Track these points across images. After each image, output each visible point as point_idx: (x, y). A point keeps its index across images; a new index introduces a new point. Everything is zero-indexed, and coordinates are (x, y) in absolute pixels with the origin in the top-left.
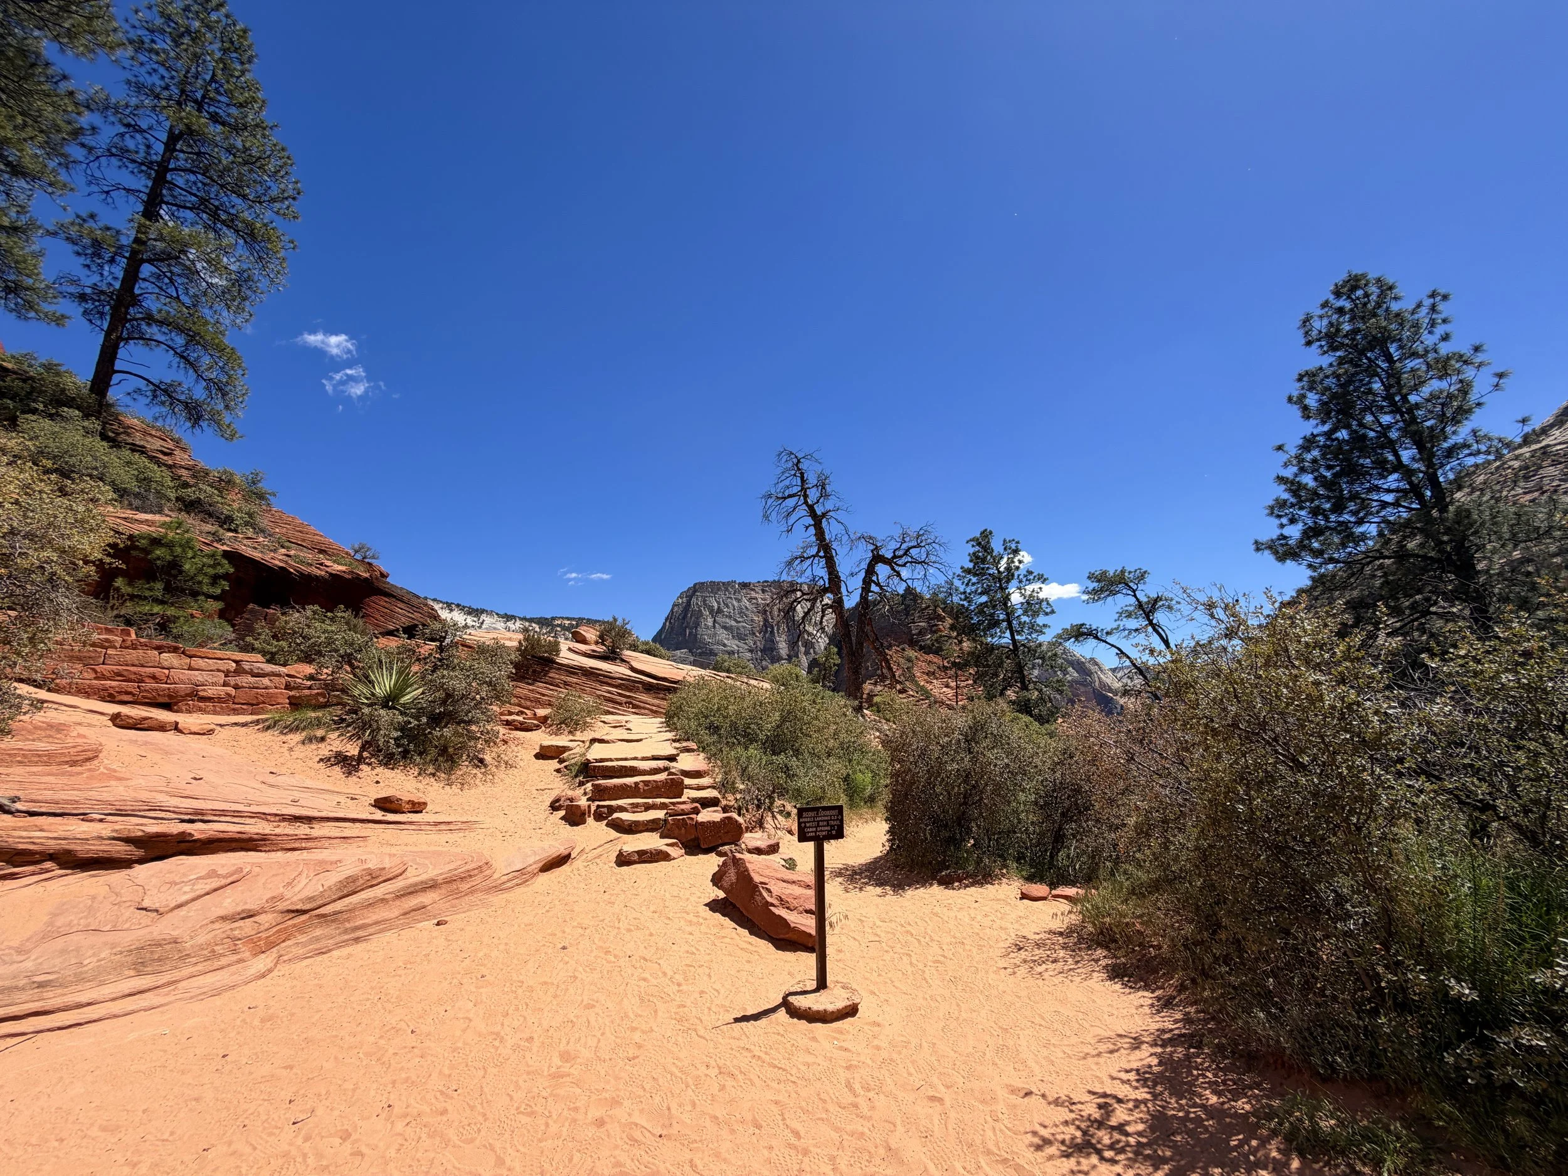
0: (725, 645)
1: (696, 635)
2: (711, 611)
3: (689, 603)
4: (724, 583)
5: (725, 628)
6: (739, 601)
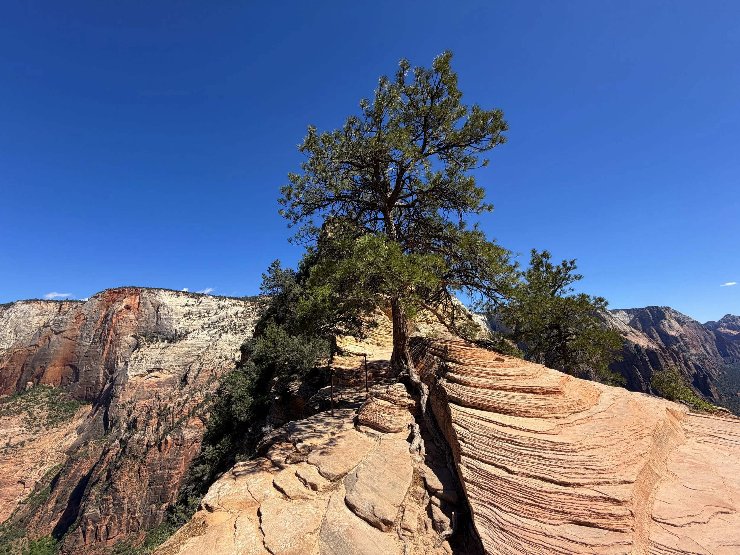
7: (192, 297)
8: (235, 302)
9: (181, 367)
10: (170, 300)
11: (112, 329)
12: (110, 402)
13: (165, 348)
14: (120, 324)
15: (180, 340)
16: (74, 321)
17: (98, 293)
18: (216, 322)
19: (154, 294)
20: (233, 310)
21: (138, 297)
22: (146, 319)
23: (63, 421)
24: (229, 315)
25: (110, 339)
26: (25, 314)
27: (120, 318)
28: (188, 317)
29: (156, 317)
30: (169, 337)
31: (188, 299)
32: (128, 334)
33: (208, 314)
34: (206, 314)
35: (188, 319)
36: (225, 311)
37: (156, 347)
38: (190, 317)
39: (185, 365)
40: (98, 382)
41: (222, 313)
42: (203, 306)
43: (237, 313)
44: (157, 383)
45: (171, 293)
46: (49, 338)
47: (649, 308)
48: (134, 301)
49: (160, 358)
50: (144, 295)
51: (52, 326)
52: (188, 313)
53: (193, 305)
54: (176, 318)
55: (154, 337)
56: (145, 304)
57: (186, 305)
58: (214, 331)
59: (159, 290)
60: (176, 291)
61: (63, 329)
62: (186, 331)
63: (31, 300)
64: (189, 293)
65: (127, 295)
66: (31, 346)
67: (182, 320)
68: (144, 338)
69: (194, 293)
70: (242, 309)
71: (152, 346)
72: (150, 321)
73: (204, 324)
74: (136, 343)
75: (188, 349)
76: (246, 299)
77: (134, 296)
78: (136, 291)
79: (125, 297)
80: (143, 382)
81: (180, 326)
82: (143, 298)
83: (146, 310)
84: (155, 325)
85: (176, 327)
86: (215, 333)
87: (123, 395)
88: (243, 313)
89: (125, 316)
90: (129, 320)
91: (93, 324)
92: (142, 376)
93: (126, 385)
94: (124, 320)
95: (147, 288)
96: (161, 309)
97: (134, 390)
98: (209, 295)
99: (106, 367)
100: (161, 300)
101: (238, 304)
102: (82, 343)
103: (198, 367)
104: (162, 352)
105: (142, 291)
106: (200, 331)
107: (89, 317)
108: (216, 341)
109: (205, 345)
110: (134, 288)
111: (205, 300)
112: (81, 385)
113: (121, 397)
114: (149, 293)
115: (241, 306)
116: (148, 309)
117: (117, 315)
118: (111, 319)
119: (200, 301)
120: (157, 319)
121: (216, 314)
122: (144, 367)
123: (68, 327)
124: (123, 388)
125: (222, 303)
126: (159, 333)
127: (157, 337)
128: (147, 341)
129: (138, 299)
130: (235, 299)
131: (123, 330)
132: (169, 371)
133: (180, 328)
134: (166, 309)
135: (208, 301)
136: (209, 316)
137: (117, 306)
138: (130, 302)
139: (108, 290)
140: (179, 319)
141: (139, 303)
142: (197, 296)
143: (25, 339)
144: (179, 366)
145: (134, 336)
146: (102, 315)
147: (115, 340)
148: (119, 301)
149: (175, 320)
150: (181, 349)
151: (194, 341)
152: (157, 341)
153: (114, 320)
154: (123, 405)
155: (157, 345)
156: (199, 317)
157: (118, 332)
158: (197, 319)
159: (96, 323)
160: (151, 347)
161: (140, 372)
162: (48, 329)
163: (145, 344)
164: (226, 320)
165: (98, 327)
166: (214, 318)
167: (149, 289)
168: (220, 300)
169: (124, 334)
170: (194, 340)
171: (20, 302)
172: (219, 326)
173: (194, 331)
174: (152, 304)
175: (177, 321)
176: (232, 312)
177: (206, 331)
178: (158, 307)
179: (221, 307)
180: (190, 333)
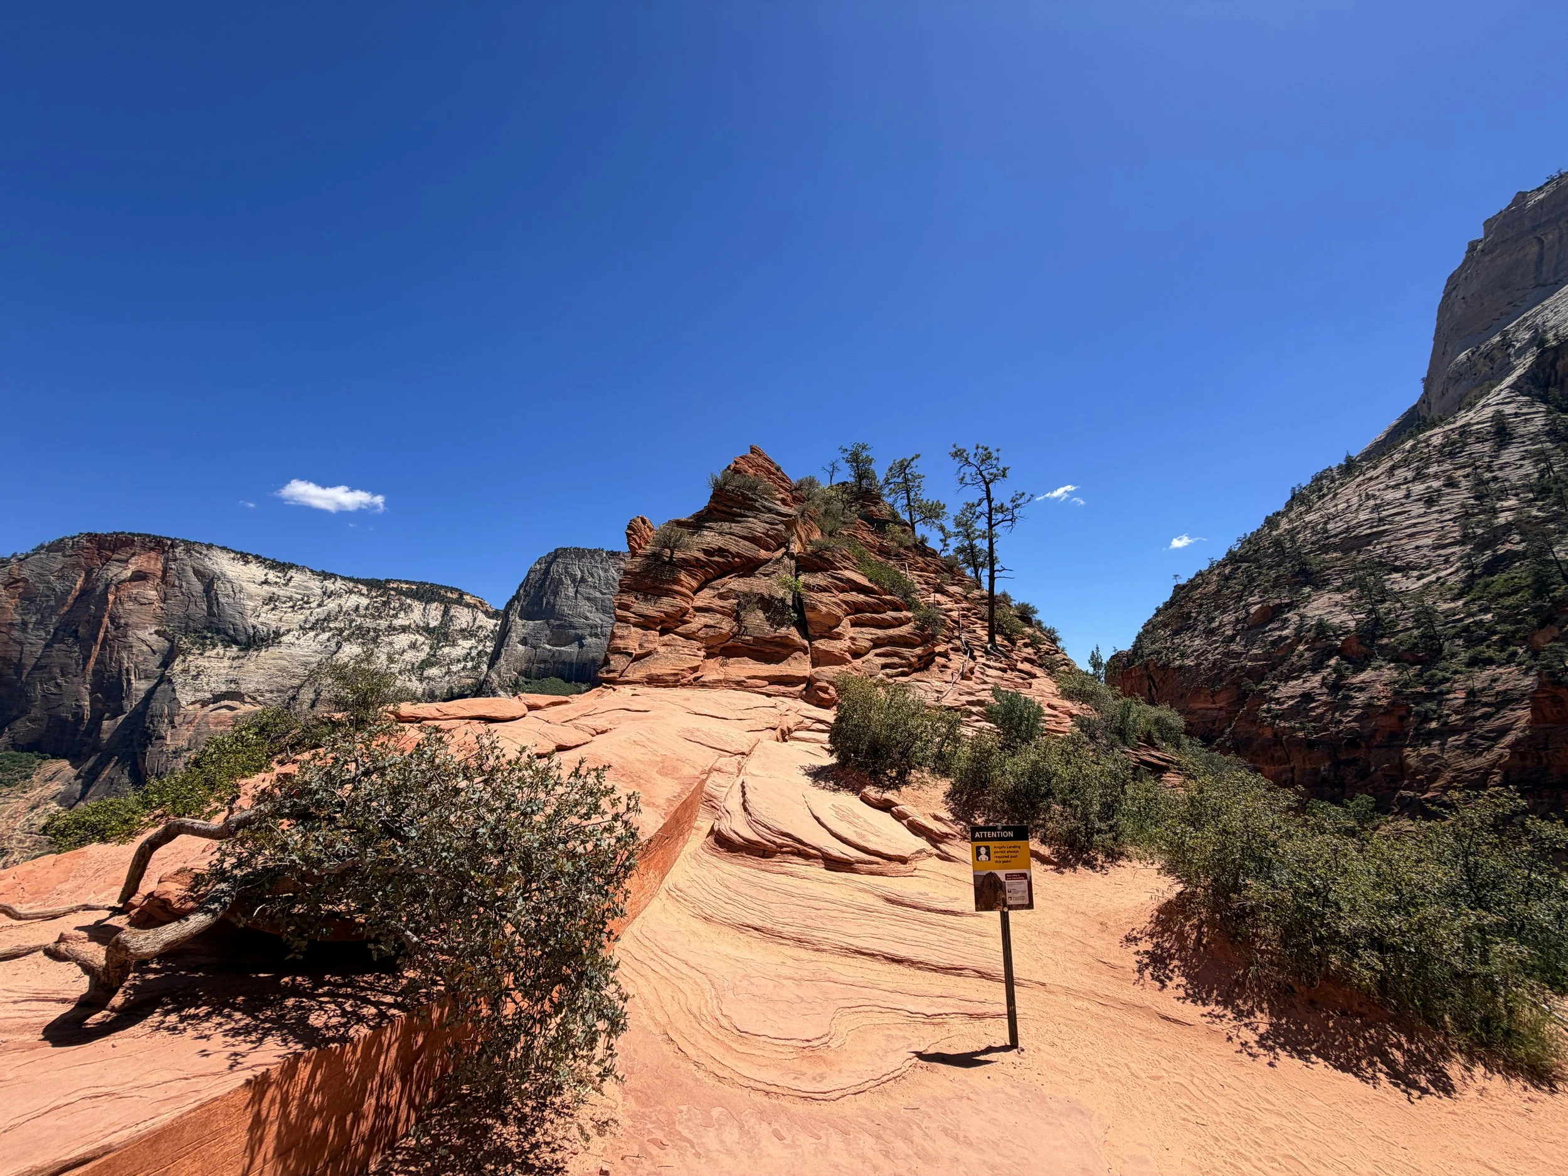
0: (587, 618)
1: (554, 606)
2: (574, 581)
3: (547, 571)
4: (589, 551)
5: (588, 599)
6: (606, 571)
7: (272, 567)
8: (351, 585)
9: (275, 695)
10: (233, 569)
11: (106, 615)
12: (146, 746)
13: (238, 657)
14: (126, 606)
15: (266, 647)
16: (3, 592)
17: (62, 540)
18: (325, 620)
19: (201, 554)
20: (350, 600)
21: (163, 556)
22: (182, 601)
23: (8, 785)
24: (345, 609)
25: (101, 635)
27: (123, 595)
28: (272, 606)
29: (206, 599)
30: (239, 639)
31: (266, 571)
32: (146, 628)
33: (308, 603)
34: (303, 603)
35: (273, 609)
36: (337, 602)
37: (218, 654)
38: (275, 606)
39: (282, 691)
40: (78, 718)
41: (332, 605)
42: (294, 587)
43: (357, 607)
44: (232, 718)
45: (232, 555)
48: (156, 564)
49: (234, 674)
50: (176, 555)
52: (272, 597)
53: (276, 583)
54: (251, 604)
55: (206, 638)
56: (181, 574)
57: (266, 582)
58: (325, 636)
59: (210, 547)
60: (241, 553)
62: (276, 631)
64: (266, 560)
65: (138, 550)
67: (263, 610)
68: (183, 637)
69: (273, 561)
70: (364, 602)
71: (209, 653)
72: (192, 606)
73: (305, 622)
74: (168, 645)
75: (284, 662)
76: (372, 584)
77: (153, 554)
78: (158, 544)
79: (134, 555)
80: (205, 716)
81: (260, 619)
82: (174, 561)
83: (184, 584)
84: (206, 614)
85: (252, 621)
86: (328, 640)
87: (172, 734)
88: (367, 608)
89: (135, 591)
90: (144, 601)
91: (53, 602)
92: (204, 703)
93: (176, 718)
94: (134, 599)
95: (183, 541)
96: (218, 585)
97: (191, 728)
98: (302, 567)
99: (95, 688)
100: (215, 566)
101: (358, 590)
102: (26, 638)
103: (312, 696)
104: (236, 663)
105: (172, 546)
106: (300, 634)
107: (41, 587)
108: (331, 654)
109: (313, 660)
110: (155, 537)
111: (298, 576)
112: (32, 721)
113: (169, 738)
114: (188, 551)
115: (363, 595)
116: (188, 583)
117: (118, 589)
118: (104, 596)
119: (288, 577)
120: (210, 603)
121: (319, 606)
122: (206, 687)
124: (172, 722)
125: (329, 585)
126: (218, 631)
127: (212, 638)
128: (193, 644)
129: (163, 561)
130: (351, 579)
131: (133, 620)
132: (254, 699)
133: (262, 624)
134: (228, 585)
135: (303, 577)
136: (309, 608)
137: (114, 570)
138: (145, 564)
139: (89, 534)
140: (256, 607)
141: (165, 571)
142: (282, 567)
144: (272, 692)
145: (160, 633)
146: (78, 586)
147: (115, 638)
148: (117, 561)
149: (248, 608)
150: (271, 662)
151: (294, 650)
152: (215, 646)
153: (111, 598)
154: (174, 753)
155: (219, 652)
156: (293, 607)
157: (122, 621)
158: (290, 610)
159: (60, 600)
160: (207, 654)
161: (200, 695)
163: (192, 649)
164: (340, 619)
165: (68, 608)
166: (320, 613)
167: (189, 546)
168: (325, 579)
169: (137, 627)
170: (292, 648)
172: (331, 629)
173: (288, 631)
174: (196, 572)
175: (254, 610)
176: (348, 604)
177: (312, 634)
178: (209, 581)
179: (329, 592)
180: (284, 634)
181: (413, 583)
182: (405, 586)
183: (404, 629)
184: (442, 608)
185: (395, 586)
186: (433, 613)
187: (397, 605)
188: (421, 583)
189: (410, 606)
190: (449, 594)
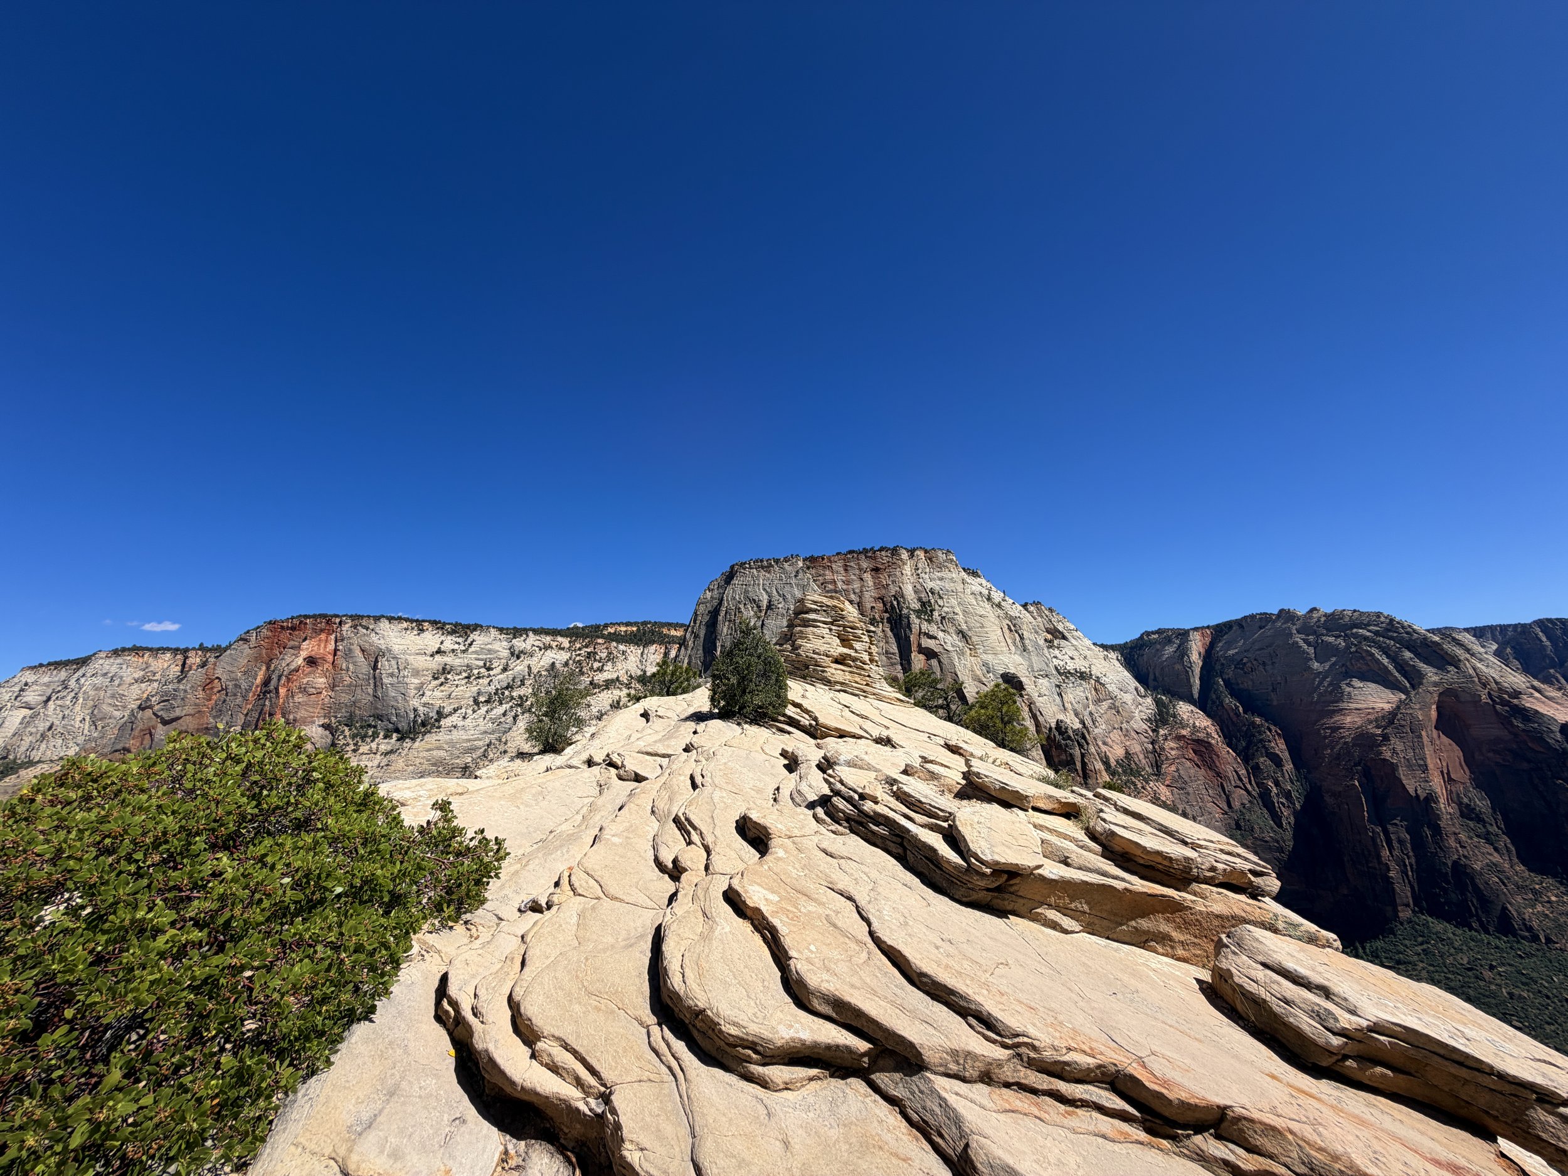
7: (452, 632)
8: (548, 639)
10: (403, 642)
11: (278, 711)
13: (391, 752)
14: (296, 699)
15: (425, 733)
16: (201, 694)
17: (248, 632)
18: (507, 688)
19: (367, 628)
20: (544, 658)
21: (333, 637)
22: (350, 686)
24: (535, 670)
26: (112, 680)
27: (294, 686)
28: (442, 680)
29: (372, 681)
30: (400, 726)
31: (443, 638)
32: (314, 722)
33: (489, 669)
34: (483, 670)
35: (441, 684)
36: (526, 663)
37: (371, 749)
38: (446, 679)
41: (519, 667)
42: (475, 652)
43: (553, 665)
45: (405, 625)
46: (151, 734)
47: (1541, 623)
48: (325, 647)
50: (344, 633)
51: (156, 708)
52: (444, 669)
53: (453, 651)
54: (417, 681)
55: (370, 726)
56: (348, 654)
57: (439, 652)
58: (500, 710)
59: (377, 619)
60: (417, 621)
61: (178, 712)
62: (438, 713)
63: (124, 650)
64: (445, 624)
65: (309, 633)
66: (116, 751)
67: (430, 687)
68: (346, 729)
69: (456, 625)
70: (564, 656)
71: (364, 749)
72: (359, 691)
73: (479, 694)
74: (329, 741)
75: (442, 753)
76: (573, 634)
77: (323, 636)
78: (327, 623)
79: (305, 639)
81: (424, 700)
82: (342, 640)
83: (351, 666)
84: (371, 699)
85: (415, 703)
86: (504, 714)
88: (566, 664)
89: (305, 681)
90: (314, 691)
91: (239, 700)
94: (303, 690)
95: (353, 617)
96: (383, 663)
98: (488, 627)
100: (382, 641)
101: (556, 643)
104: (385, 761)
105: (340, 623)
106: (470, 711)
107: (231, 685)
108: (505, 732)
109: (481, 743)
110: (325, 616)
111: (481, 638)
114: (355, 627)
115: (563, 649)
116: (354, 663)
117: (289, 680)
118: (277, 689)
119: (469, 641)
120: (375, 686)
121: (505, 670)
123: (189, 709)
125: (519, 644)
126: (379, 717)
127: (375, 727)
128: (353, 737)
129: (333, 643)
130: (547, 632)
131: (301, 714)
133: (425, 705)
135: (487, 639)
136: (489, 676)
137: (288, 659)
138: (316, 648)
139: (270, 623)
140: (422, 684)
141: (336, 650)
142: (463, 630)
143: (102, 737)
145: (326, 727)
146: (258, 681)
148: (292, 648)
149: (412, 686)
150: (425, 754)
151: (456, 735)
152: (375, 736)
153: (282, 691)
155: (374, 745)
156: (468, 677)
157: (291, 717)
158: (464, 682)
159: (244, 697)
160: (361, 751)
162: (149, 712)
163: (348, 744)
164: (527, 683)
165: (250, 706)
166: (501, 679)
167: (356, 618)
168: (515, 637)
169: (304, 721)
170: (455, 732)
171: (103, 655)
172: (512, 698)
173: (455, 710)
174: (363, 651)
175: (419, 689)
176: (542, 663)
177: (484, 709)
178: (375, 659)
179: (516, 652)
180: (447, 716)
181: (635, 624)
182: (623, 629)
183: (609, 684)
184: (662, 651)
185: (611, 630)
186: (652, 657)
187: (604, 655)
188: (645, 623)
189: (624, 653)
190: (673, 633)
